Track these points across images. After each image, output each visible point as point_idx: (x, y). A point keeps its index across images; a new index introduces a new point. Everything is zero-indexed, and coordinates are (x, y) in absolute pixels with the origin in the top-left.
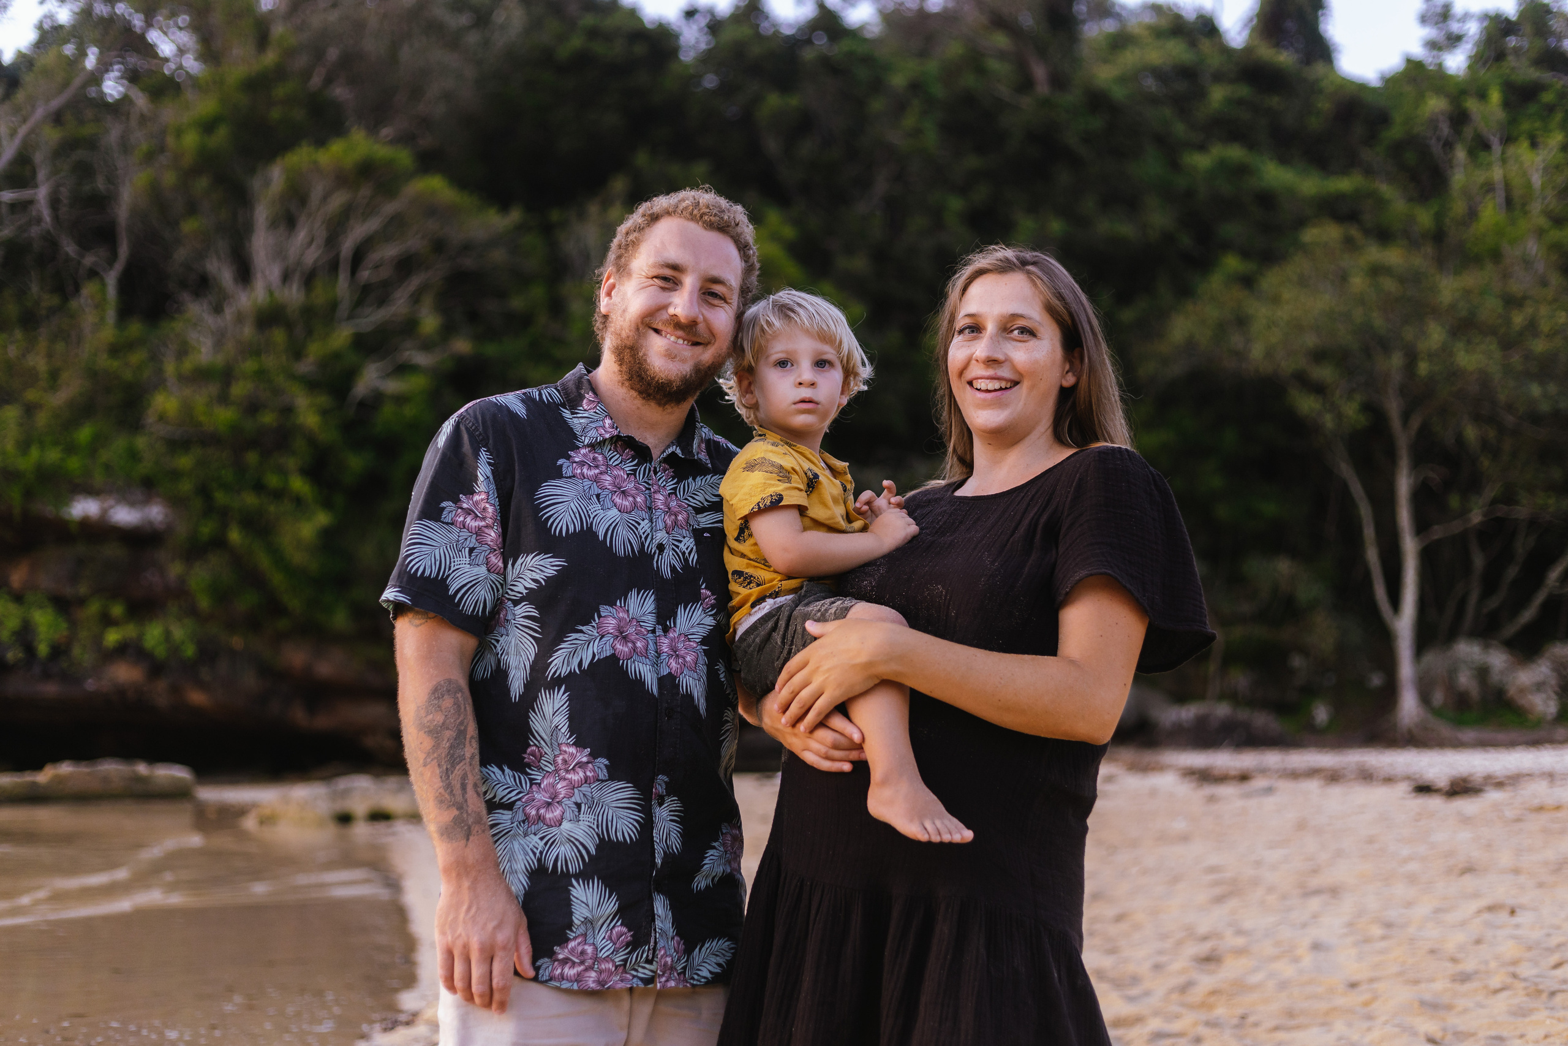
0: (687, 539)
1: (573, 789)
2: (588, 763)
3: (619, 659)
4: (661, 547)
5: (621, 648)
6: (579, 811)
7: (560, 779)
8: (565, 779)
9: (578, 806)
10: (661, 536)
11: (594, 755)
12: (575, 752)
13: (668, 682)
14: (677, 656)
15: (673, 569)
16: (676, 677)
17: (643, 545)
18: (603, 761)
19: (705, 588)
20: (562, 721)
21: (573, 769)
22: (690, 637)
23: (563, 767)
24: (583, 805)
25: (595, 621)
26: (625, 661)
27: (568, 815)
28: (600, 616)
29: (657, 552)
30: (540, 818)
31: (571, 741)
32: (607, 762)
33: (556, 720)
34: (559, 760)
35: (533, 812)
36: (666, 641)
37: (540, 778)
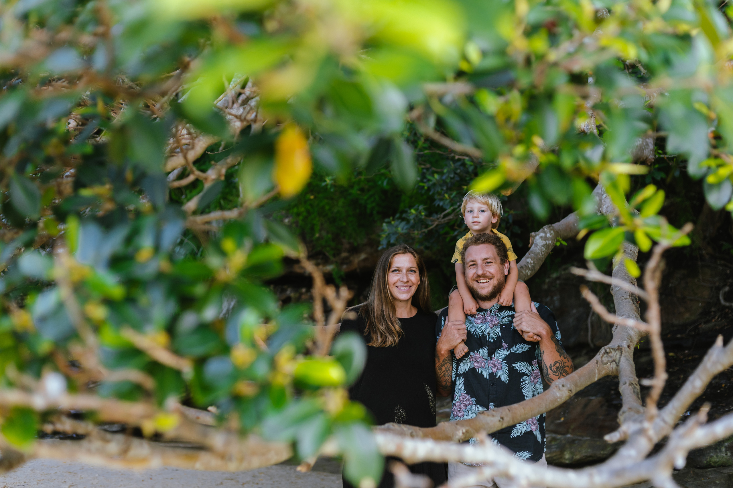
0: (498, 328)
1: (466, 406)
2: (470, 399)
3: (476, 368)
4: (489, 334)
5: (476, 365)
6: (469, 413)
7: (462, 403)
8: (463, 403)
9: (468, 411)
10: (489, 330)
11: (471, 397)
12: (466, 396)
13: (492, 375)
14: (495, 366)
15: (494, 339)
16: (494, 373)
17: (483, 333)
18: (474, 399)
19: (504, 343)
20: (462, 386)
21: (466, 401)
22: (499, 360)
23: (463, 400)
24: (470, 411)
25: (469, 357)
26: (478, 369)
27: (466, 414)
28: (470, 356)
29: (488, 335)
30: (457, 415)
31: (465, 392)
32: (475, 399)
33: (460, 386)
34: (461, 398)
35: (455, 413)
36: (490, 362)
37: (455, 403)
